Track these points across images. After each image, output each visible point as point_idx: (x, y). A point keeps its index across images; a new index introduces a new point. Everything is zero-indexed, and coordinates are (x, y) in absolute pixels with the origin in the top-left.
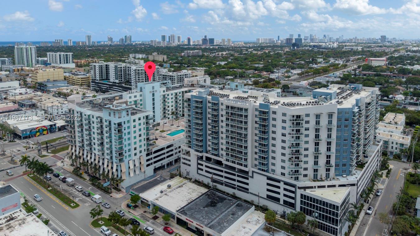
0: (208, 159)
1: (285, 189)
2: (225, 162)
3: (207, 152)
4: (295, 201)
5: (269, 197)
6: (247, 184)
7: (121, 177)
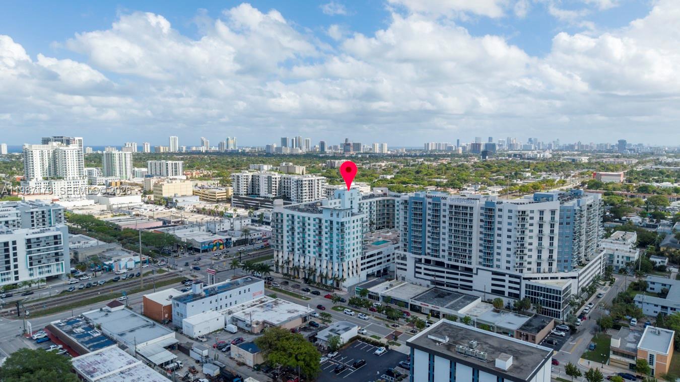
0: (428, 262)
1: (510, 282)
2: (446, 262)
3: (426, 255)
4: (520, 292)
5: (494, 292)
6: (471, 282)
7: (343, 276)
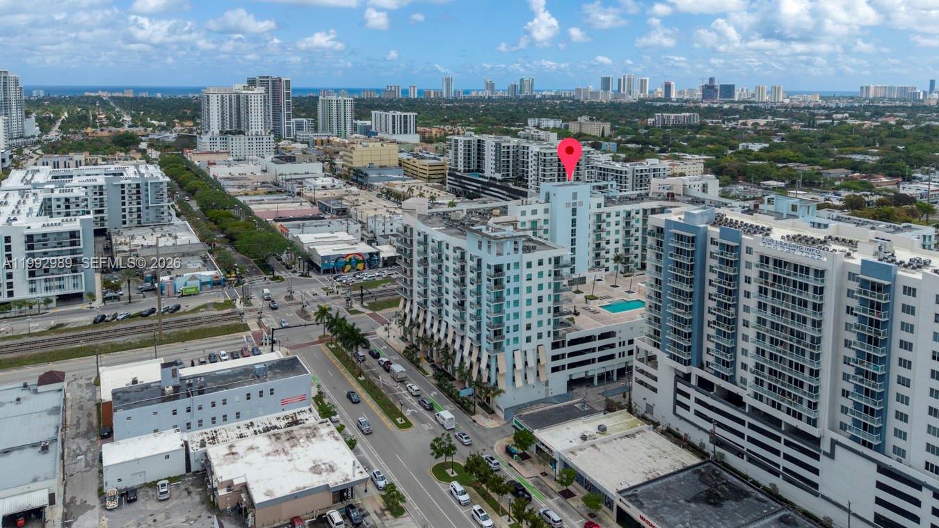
0: (704, 385)
2: (749, 401)
3: (701, 367)
5: (879, 521)
6: (814, 470)
7: (496, 384)
